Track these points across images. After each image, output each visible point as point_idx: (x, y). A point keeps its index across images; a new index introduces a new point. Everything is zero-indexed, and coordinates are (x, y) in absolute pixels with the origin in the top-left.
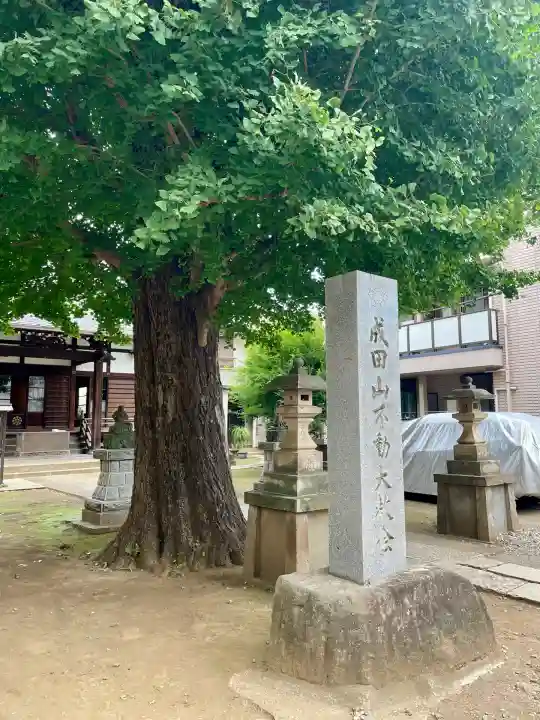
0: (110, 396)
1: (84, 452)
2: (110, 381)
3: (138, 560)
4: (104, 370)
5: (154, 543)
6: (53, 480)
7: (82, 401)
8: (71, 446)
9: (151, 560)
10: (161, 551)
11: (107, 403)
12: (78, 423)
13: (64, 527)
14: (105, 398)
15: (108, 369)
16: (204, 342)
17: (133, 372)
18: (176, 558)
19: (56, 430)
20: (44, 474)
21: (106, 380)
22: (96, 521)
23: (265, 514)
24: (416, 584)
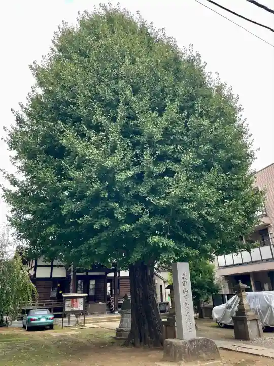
0: (120, 286)
1: (112, 313)
2: (120, 280)
3: (134, 345)
4: (118, 275)
5: (139, 339)
6: (102, 324)
7: (109, 289)
8: (107, 310)
9: (138, 344)
10: (141, 341)
11: (119, 290)
12: (109, 299)
13: (110, 338)
14: (118, 288)
15: (119, 275)
16: (149, 274)
17: (129, 275)
18: (145, 343)
19: (101, 303)
20: (98, 322)
21: (119, 280)
22: (121, 336)
23: (168, 328)
24: (196, 340)
